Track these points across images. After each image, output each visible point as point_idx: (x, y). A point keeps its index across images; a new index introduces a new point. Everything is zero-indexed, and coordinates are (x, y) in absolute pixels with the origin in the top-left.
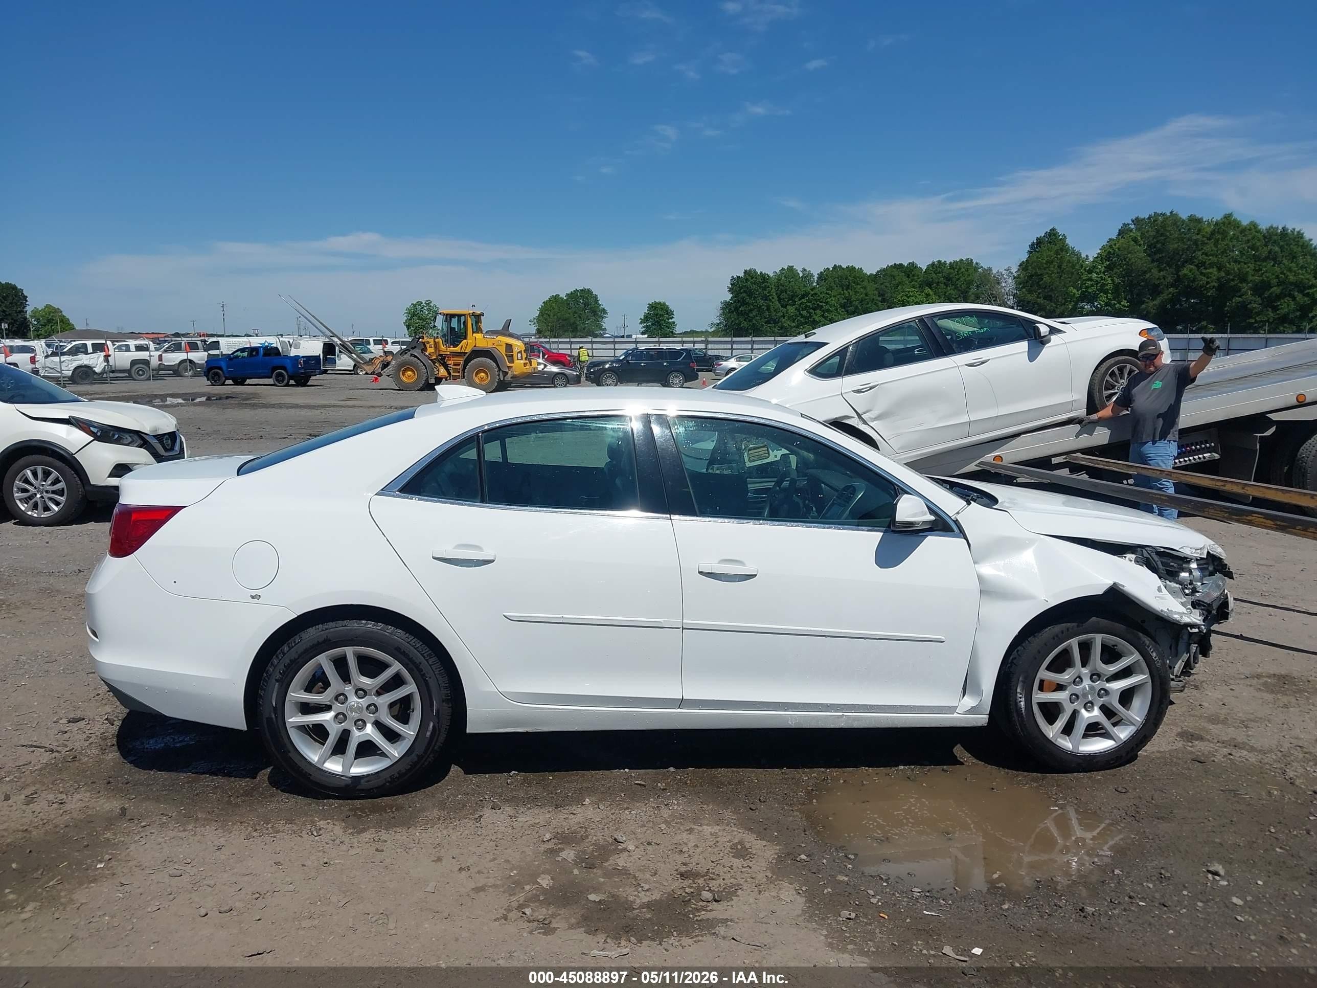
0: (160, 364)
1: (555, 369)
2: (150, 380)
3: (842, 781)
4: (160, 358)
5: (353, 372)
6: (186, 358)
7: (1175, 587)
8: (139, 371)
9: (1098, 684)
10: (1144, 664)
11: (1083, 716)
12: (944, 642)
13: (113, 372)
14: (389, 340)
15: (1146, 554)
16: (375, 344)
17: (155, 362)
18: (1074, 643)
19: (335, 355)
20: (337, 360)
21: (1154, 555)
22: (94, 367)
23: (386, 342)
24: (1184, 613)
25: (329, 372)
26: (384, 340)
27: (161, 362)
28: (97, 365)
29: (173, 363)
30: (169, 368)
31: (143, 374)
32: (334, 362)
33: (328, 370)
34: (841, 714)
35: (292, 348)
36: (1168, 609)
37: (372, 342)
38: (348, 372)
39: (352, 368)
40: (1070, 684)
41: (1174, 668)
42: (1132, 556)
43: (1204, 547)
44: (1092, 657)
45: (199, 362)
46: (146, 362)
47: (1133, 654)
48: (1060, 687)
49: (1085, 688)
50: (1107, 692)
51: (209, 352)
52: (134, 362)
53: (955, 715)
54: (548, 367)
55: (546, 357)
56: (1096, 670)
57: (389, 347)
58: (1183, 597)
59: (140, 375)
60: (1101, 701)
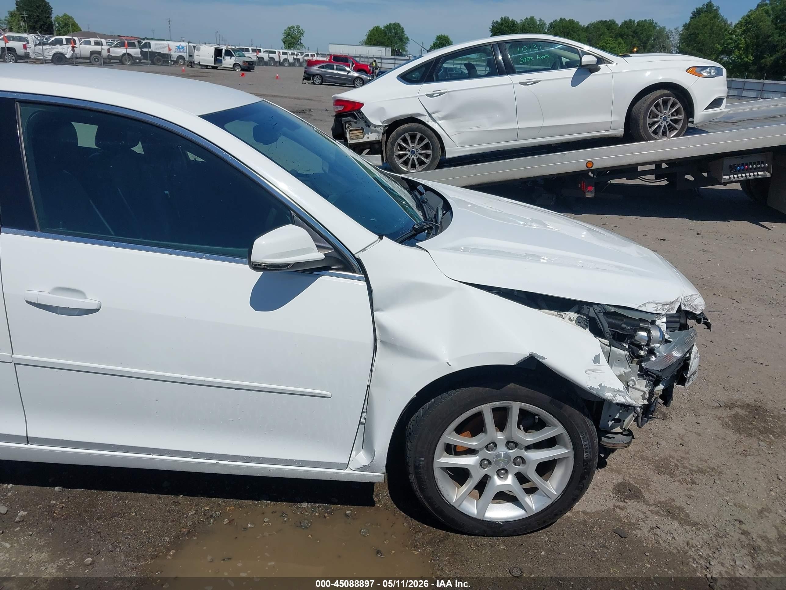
0: (109, 55)
1: (356, 74)
2: (102, 65)
3: (226, 521)
4: (109, 50)
5: (232, 69)
6: (125, 52)
7: (621, 355)
8: (96, 58)
9: (513, 452)
10: (567, 439)
11: (494, 483)
12: (330, 397)
13: (77, 58)
14: (262, 49)
15: (592, 314)
16: (252, 52)
17: (105, 53)
18: (487, 409)
19: (222, 57)
20: (223, 61)
21: (601, 316)
22: (66, 54)
23: (260, 51)
24: (619, 391)
25: (218, 68)
26: (258, 49)
27: (109, 54)
28: (67, 53)
29: (119, 55)
30: (115, 58)
31: (98, 61)
32: (221, 62)
33: (217, 67)
34: (215, 462)
35: (195, 50)
36: (600, 385)
37: (251, 50)
38: (230, 69)
39: (232, 66)
40: (482, 449)
41: (624, 421)
42: (574, 316)
43: (676, 301)
44: (508, 424)
45: (135, 56)
46: (99, 53)
47: (556, 426)
48: (471, 452)
49: (498, 455)
50: (523, 461)
51: (143, 50)
52: (92, 53)
53: (347, 471)
54: (351, 73)
55: (354, 66)
56: (512, 438)
57: (261, 55)
58: (628, 366)
59: (96, 62)
60: (518, 468)
